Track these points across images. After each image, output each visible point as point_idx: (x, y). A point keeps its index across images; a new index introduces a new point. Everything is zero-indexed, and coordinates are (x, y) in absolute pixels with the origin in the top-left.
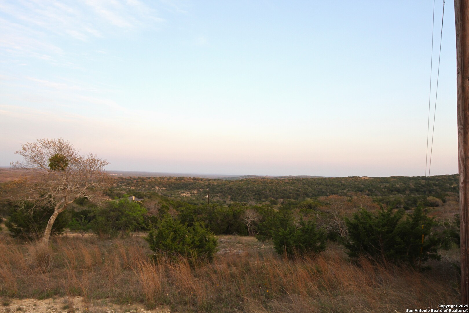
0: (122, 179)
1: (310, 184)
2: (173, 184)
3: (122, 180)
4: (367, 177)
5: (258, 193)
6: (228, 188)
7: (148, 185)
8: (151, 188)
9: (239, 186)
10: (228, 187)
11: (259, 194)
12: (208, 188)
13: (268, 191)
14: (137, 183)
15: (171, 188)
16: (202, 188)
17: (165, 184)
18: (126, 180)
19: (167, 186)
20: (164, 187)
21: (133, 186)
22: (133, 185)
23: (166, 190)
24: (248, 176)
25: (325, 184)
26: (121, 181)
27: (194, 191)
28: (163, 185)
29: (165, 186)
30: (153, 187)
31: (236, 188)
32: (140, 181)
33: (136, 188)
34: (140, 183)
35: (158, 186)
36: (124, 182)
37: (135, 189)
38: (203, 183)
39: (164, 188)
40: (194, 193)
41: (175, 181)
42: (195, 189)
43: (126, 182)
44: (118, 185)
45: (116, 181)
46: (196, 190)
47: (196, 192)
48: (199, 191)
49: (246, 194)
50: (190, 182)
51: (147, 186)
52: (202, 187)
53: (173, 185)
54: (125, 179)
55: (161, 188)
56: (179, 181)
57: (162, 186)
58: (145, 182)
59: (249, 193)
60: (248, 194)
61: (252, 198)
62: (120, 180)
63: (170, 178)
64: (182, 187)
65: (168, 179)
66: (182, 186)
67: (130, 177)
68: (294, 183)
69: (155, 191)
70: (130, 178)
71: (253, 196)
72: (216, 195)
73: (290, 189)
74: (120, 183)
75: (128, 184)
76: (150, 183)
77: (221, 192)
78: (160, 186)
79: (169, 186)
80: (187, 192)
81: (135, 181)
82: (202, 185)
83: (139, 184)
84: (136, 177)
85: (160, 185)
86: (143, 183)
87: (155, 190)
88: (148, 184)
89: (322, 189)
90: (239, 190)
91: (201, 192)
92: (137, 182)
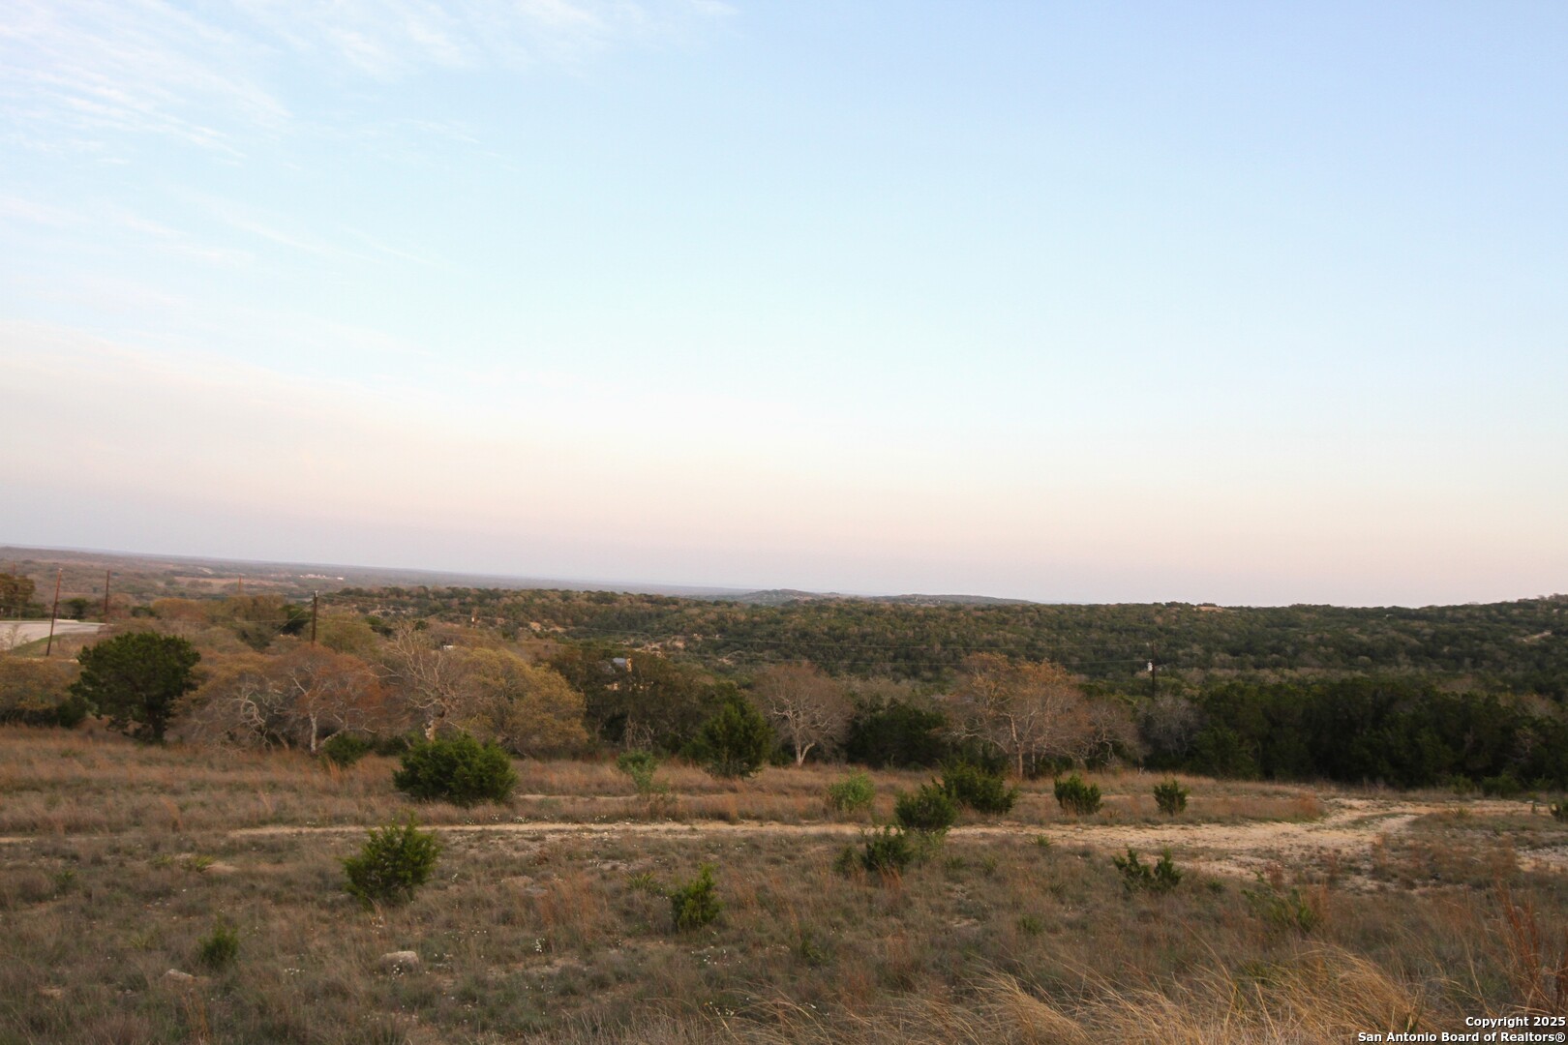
0: (398, 592)
2: (585, 614)
3: (398, 596)
5: (903, 651)
6: (797, 635)
7: (504, 617)
10: (795, 630)
11: (907, 657)
12: (722, 630)
13: (938, 647)
16: (700, 629)
17: (560, 615)
18: (412, 597)
19: (568, 621)
20: (558, 624)
24: (776, 592)
26: (394, 603)
27: (675, 640)
28: (553, 617)
29: (562, 620)
32: (473, 604)
35: (538, 621)
36: (405, 605)
38: (699, 615)
39: (560, 630)
40: (675, 648)
41: (592, 604)
42: (676, 633)
43: (413, 605)
45: (376, 599)
46: (678, 637)
47: (680, 645)
48: (692, 640)
49: (865, 656)
50: (642, 611)
52: (701, 627)
53: (586, 619)
54: (408, 594)
55: (547, 626)
56: (604, 605)
57: (552, 621)
59: (875, 652)
60: (871, 653)
61: (888, 666)
62: (393, 597)
64: (617, 627)
65: (564, 599)
66: (619, 623)
67: (425, 588)
70: (422, 591)
71: (890, 661)
72: (759, 655)
73: (1006, 643)
74: (394, 609)
76: (509, 610)
77: (773, 647)
78: (546, 621)
79: (575, 624)
80: (650, 644)
81: (455, 601)
82: (700, 621)
85: (545, 617)
86: (487, 609)
88: (505, 613)
89: (1106, 642)
90: (837, 640)
91: (697, 642)
92: (464, 604)
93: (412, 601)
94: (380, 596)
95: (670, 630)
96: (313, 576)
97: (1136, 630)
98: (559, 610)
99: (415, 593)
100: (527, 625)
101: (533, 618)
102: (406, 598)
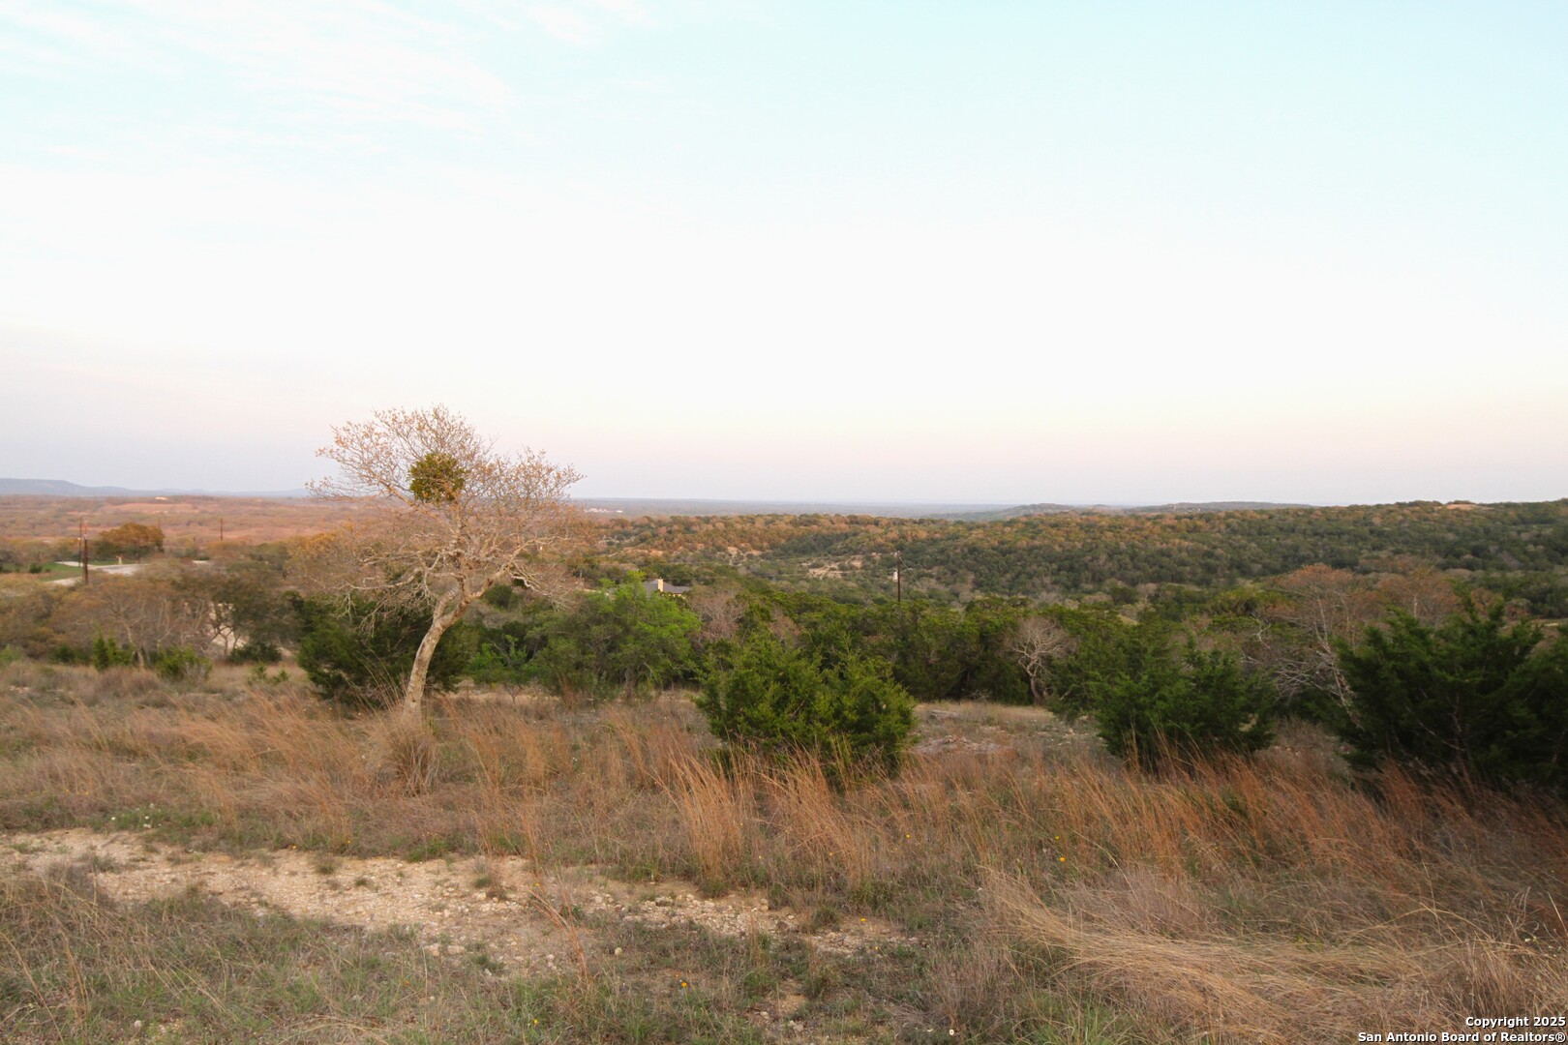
0: (622, 523)
1: (1254, 532)
2: (784, 537)
3: (623, 527)
4: (1467, 503)
5: (1067, 563)
6: (966, 550)
7: (705, 543)
8: (714, 553)
9: (1002, 543)
10: (966, 545)
11: (1071, 569)
12: (900, 548)
13: (1103, 557)
14: (671, 536)
15: (779, 551)
16: (879, 548)
17: (757, 538)
19: (765, 544)
20: (756, 548)
21: (656, 547)
22: (656, 543)
23: (762, 557)
24: (1034, 507)
25: (1309, 532)
26: (618, 532)
27: (854, 559)
28: (750, 541)
29: (759, 544)
30: (719, 549)
31: (994, 549)
32: (679, 531)
33: (666, 552)
34: (680, 535)
35: (735, 546)
36: (628, 535)
37: (664, 555)
38: (881, 535)
39: (755, 553)
40: (852, 568)
41: (790, 527)
42: (856, 553)
43: (636, 535)
44: (610, 544)
45: (603, 530)
46: (857, 556)
47: (857, 564)
48: (869, 558)
49: (1028, 569)
50: (839, 532)
51: (700, 546)
52: (880, 545)
53: (783, 541)
54: (632, 524)
55: (744, 550)
56: (802, 527)
57: (749, 545)
58: (694, 532)
59: (1039, 566)
60: (1034, 567)
61: (1047, 580)
62: (617, 528)
63: (773, 519)
64: (813, 549)
65: (767, 523)
66: (814, 543)
67: (648, 518)
68: (1196, 529)
69: (727, 561)
70: (646, 521)
71: (1053, 574)
72: (926, 571)
73: (1180, 551)
74: (618, 539)
75: (642, 540)
76: (709, 536)
77: (942, 563)
78: (743, 545)
79: (772, 547)
80: (830, 564)
81: (663, 530)
82: (880, 540)
83: (676, 540)
84: (666, 517)
85: (742, 542)
86: (689, 536)
87: (727, 557)
88: (705, 539)
89: (1298, 547)
90: (1004, 553)
91: (874, 562)
92: (670, 532)
93: (635, 531)
94: (606, 527)
95: (851, 549)
96: (595, 510)
97: (1340, 534)
98: (756, 535)
99: (638, 523)
100: (724, 550)
101: (730, 542)
102: (630, 529)
